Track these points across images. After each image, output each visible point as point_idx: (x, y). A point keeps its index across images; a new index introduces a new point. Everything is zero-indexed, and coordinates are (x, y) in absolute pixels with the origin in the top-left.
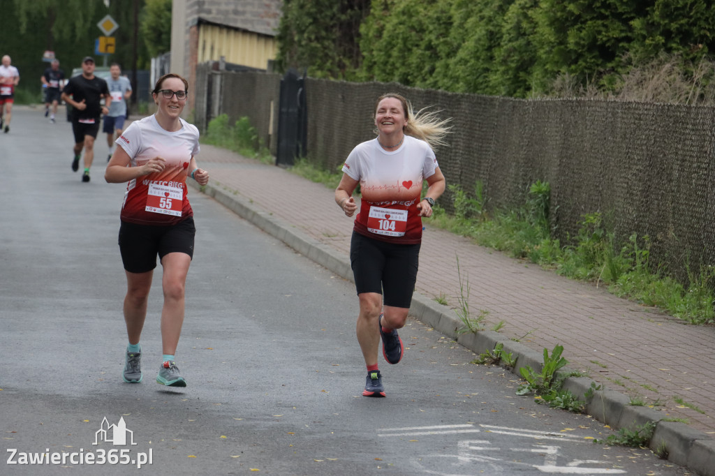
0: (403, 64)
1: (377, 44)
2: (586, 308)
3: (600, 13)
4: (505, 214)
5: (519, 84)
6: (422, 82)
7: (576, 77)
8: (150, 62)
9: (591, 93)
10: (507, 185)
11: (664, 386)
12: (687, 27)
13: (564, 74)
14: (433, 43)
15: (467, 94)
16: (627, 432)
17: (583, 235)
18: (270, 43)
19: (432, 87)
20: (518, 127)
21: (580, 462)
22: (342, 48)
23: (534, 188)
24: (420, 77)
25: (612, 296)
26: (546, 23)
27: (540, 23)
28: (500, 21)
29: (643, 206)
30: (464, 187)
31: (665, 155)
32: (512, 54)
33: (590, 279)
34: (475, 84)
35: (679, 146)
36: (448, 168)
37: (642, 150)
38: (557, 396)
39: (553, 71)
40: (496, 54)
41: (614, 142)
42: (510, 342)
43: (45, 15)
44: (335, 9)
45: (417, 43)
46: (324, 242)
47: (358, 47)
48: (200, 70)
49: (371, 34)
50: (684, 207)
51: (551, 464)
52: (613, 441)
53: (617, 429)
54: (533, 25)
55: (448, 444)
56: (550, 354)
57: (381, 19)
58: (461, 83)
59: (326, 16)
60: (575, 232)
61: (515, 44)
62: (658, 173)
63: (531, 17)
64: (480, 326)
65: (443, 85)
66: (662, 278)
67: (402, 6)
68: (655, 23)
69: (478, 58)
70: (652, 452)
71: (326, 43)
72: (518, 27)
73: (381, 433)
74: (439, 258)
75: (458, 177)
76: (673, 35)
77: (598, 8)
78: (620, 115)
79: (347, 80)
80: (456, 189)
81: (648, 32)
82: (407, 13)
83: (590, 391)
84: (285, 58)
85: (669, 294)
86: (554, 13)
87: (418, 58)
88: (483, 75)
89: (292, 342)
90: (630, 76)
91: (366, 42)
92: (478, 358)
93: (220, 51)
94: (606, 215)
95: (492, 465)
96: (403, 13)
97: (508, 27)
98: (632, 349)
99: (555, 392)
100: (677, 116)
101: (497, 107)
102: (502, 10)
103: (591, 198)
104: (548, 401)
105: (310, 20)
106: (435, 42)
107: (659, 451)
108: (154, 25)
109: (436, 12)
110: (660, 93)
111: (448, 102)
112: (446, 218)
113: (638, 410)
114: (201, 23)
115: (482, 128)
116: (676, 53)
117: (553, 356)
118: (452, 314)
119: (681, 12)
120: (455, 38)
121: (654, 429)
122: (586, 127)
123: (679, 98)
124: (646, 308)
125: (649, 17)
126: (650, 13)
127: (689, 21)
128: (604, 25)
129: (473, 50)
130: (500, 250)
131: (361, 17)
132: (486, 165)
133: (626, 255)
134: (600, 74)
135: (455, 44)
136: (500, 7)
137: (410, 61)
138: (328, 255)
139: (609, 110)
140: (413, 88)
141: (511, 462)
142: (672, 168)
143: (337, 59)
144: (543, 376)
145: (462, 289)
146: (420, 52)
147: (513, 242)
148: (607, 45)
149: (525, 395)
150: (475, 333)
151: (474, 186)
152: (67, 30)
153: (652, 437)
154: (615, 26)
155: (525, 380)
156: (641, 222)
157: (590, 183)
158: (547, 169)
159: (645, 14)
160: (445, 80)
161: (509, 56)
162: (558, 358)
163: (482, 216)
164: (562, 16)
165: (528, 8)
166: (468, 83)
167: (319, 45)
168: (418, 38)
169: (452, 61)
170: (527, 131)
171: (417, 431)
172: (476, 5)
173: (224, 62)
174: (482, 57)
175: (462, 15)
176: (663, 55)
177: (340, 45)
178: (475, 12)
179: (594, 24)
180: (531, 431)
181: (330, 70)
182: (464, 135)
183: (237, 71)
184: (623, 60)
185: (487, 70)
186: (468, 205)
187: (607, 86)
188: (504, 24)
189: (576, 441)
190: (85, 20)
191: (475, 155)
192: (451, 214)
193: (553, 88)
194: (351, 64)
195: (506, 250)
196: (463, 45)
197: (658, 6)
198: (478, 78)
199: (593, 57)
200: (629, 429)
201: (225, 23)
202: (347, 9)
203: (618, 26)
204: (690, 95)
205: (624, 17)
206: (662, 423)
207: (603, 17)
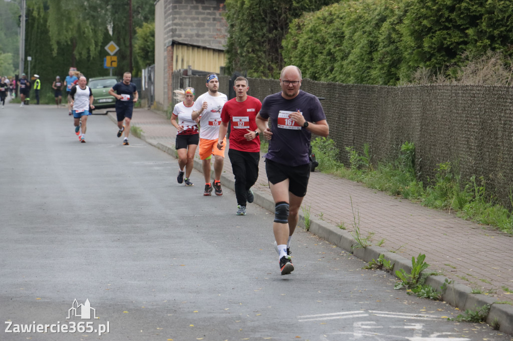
0: (312, 66)
1: (294, 53)
2: (442, 228)
3: (445, 26)
4: (385, 166)
5: (391, 76)
6: (325, 77)
7: (430, 71)
8: (141, 72)
9: (440, 80)
10: (385, 145)
11: (496, 279)
12: (505, 33)
13: (422, 68)
14: (332, 51)
15: (356, 84)
16: (470, 312)
17: (439, 178)
18: (222, 55)
19: (332, 81)
20: (391, 106)
21: (439, 334)
22: (271, 56)
23: (403, 147)
24: (324, 74)
25: (460, 219)
26: (408, 34)
27: (404, 34)
28: (377, 34)
29: (479, 156)
30: (356, 148)
31: (492, 121)
32: (386, 56)
33: (445, 208)
34: (361, 77)
35: (502, 115)
36: (345, 136)
37: (477, 118)
38: (422, 289)
39: (414, 66)
40: (374, 56)
41: (458, 113)
42: (389, 253)
43: (69, 43)
44: (265, 30)
45: (321, 51)
46: (261, 190)
47: (281, 55)
48: (175, 76)
49: (289, 47)
50: (507, 156)
51: (419, 336)
52: (461, 319)
53: (464, 310)
54: (399, 35)
55: (347, 325)
56: (416, 260)
57: (296, 36)
58: (352, 77)
59: (259, 35)
60: (433, 176)
61: (388, 49)
62: (488, 134)
63: (398, 30)
64: (368, 243)
65: (340, 79)
66: (493, 205)
67: (310, 26)
68: (484, 31)
69: (363, 60)
70: (488, 325)
71: (260, 54)
72: (389, 37)
73: (301, 319)
74: (340, 198)
75: (352, 141)
76: (496, 39)
77: (443, 22)
78: (461, 95)
79: (275, 78)
80: (351, 150)
81: (478, 38)
82: (314, 31)
83: (445, 285)
84: (232, 65)
85: (499, 216)
86: (413, 26)
87: (322, 61)
88: (366, 71)
89: (239, 259)
90: (467, 68)
91: (286, 52)
92: (367, 265)
93: (188, 62)
94: (454, 164)
95: (377, 338)
96: (311, 31)
97: (382, 38)
98: (473, 255)
99: (420, 286)
100: (499, 94)
101: (377, 93)
102: (378, 26)
103: (443, 152)
104: (415, 293)
105: (248, 39)
106: (333, 50)
107: (493, 325)
108: (142, 46)
109: (333, 29)
110: (488, 79)
111: (343, 90)
112: (345, 170)
113: (478, 297)
114: (174, 43)
115: (367, 107)
116: (498, 51)
117: (418, 262)
118: (350, 236)
119: (501, 23)
120: (346, 47)
121: (489, 309)
122: (438, 104)
123: (501, 82)
124: (483, 226)
125: (479, 27)
126: (479, 24)
127: (506, 29)
128: (448, 34)
129: (359, 55)
130: (382, 191)
131: (283, 35)
132: (371, 132)
133: (469, 191)
134: (447, 66)
135: (347, 51)
136: (377, 24)
137: (316, 64)
138: (264, 198)
139: (453, 91)
140: (319, 82)
141: (390, 336)
142: (497, 130)
143: (267, 64)
144: (412, 276)
145: (355, 218)
146: (323, 57)
147: (391, 184)
148: (451, 47)
149: (400, 289)
150: (365, 248)
151: (362, 147)
152: (84, 52)
153: (488, 314)
154: (456, 34)
155: (400, 279)
156: (478, 167)
157: (442, 142)
158: (412, 133)
159: (476, 25)
160: (341, 76)
161: (384, 57)
162: (422, 263)
163: (369, 168)
164: (419, 29)
165: (396, 24)
166: (356, 77)
167: (255, 56)
168: (322, 48)
169: (345, 63)
170: (397, 108)
171: (325, 316)
172: (360, 24)
173: (191, 69)
174: (365, 59)
175: (351, 31)
176: (489, 53)
177: (269, 55)
178: (360, 28)
179: (442, 33)
180: (404, 314)
181: (263, 72)
182: (355, 113)
183: (199, 75)
184: (463, 57)
185: (369, 68)
186: (359, 160)
187: (452, 75)
188: (379, 36)
189: (435, 319)
190: (96, 45)
191: (363, 126)
192: (348, 167)
193: (414, 78)
194: (277, 67)
195: (386, 190)
196: (352, 51)
197: (485, 19)
198: (363, 73)
199: (442, 56)
200: (472, 310)
201: (190, 43)
202: (273, 30)
203: (458, 34)
204: (509, 79)
205: (462, 27)
206: (494, 305)
207: (447, 28)
